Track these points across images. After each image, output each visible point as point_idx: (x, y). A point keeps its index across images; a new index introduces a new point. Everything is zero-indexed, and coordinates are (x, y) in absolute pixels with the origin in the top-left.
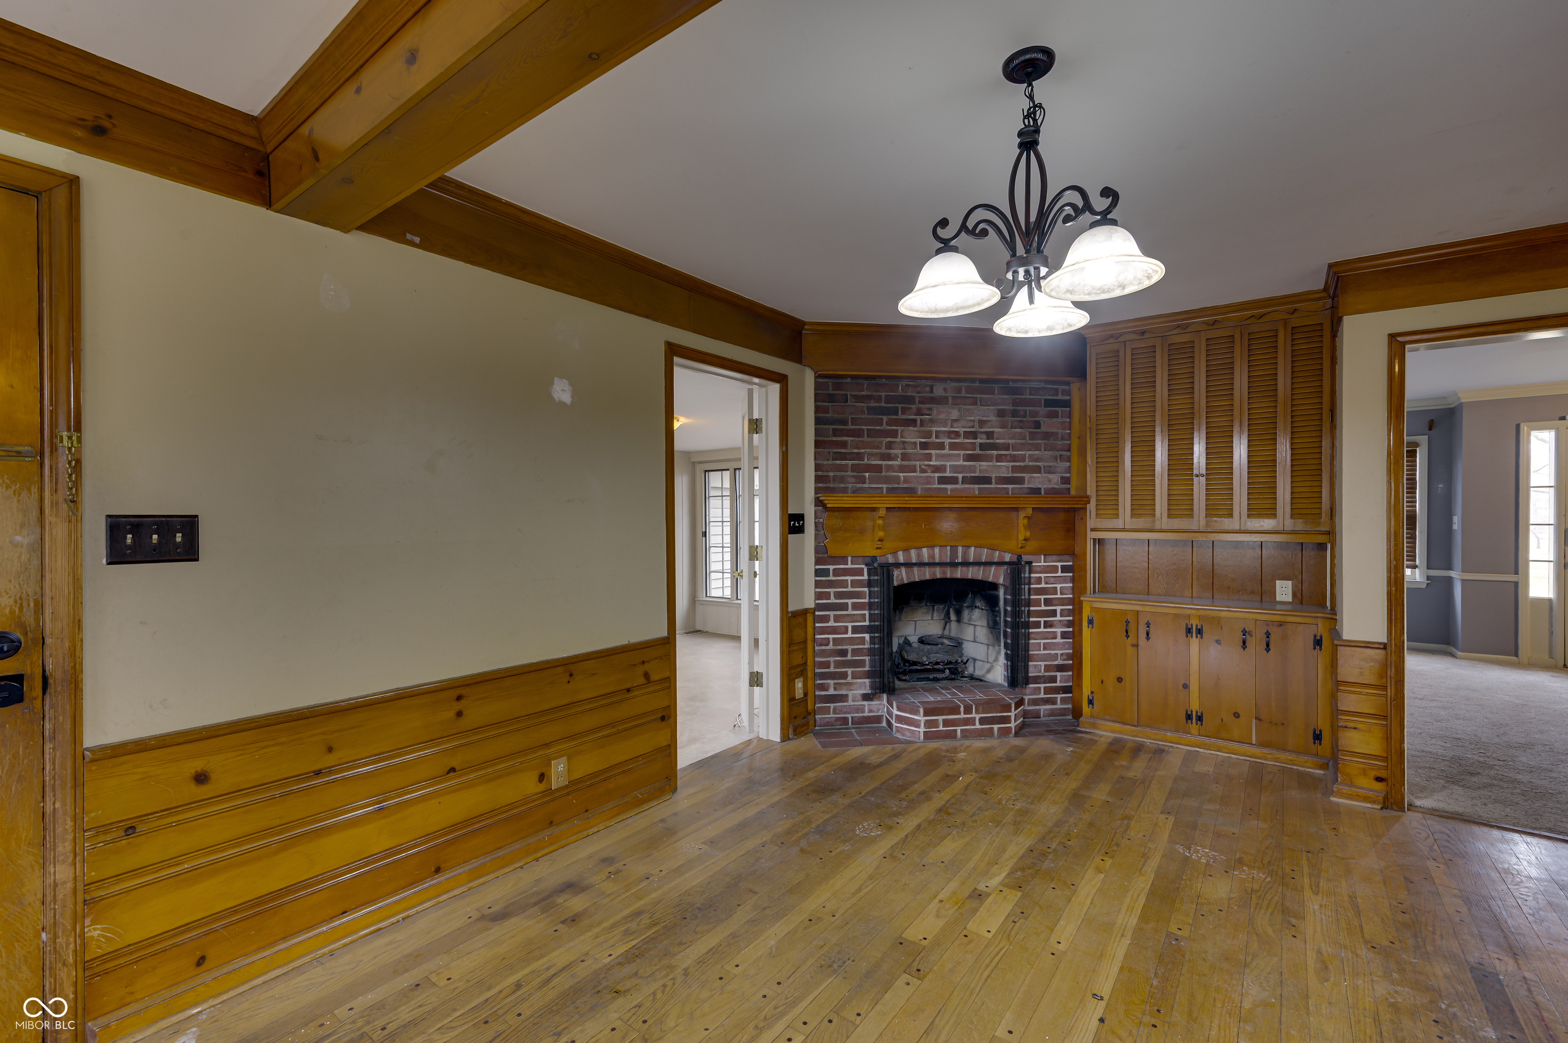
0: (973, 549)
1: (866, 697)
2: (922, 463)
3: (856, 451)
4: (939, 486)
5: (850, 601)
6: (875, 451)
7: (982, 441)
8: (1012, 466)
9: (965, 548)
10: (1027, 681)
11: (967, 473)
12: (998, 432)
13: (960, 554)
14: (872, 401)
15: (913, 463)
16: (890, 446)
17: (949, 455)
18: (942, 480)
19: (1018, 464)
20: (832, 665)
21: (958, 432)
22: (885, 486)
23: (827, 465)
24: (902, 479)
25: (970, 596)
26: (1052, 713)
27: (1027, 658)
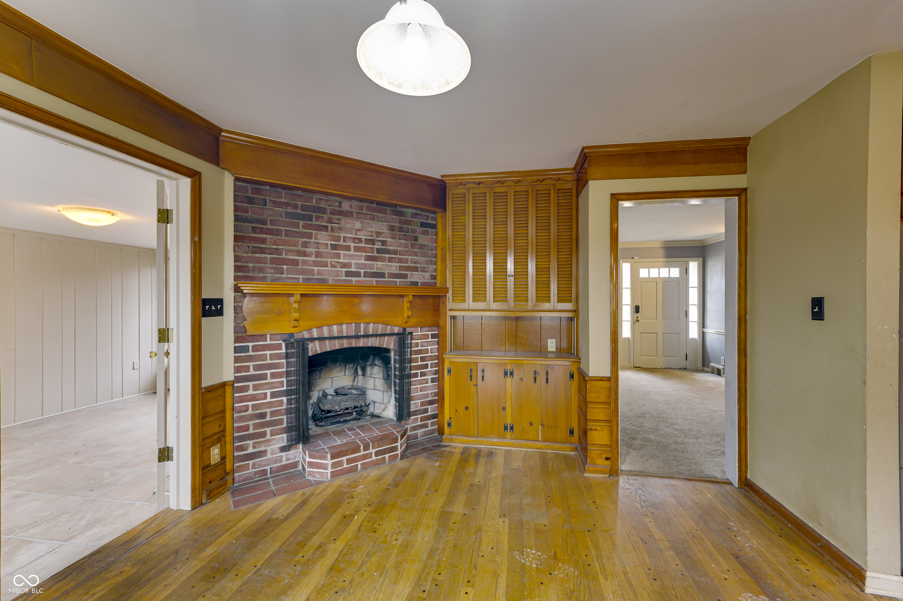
0: (372, 324)
1: (283, 449)
2: (332, 260)
3: (274, 247)
4: (346, 278)
5: (269, 372)
6: (292, 248)
7: (378, 247)
8: (399, 266)
9: (366, 324)
10: (409, 415)
11: (367, 269)
12: (390, 241)
13: (362, 329)
14: (289, 208)
15: (325, 259)
16: (305, 245)
17: (354, 255)
18: (348, 274)
19: (403, 265)
20: (251, 428)
21: (361, 239)
22: (301, 277)
23: (246, 257)
24: (316, 271)
25: (371, 357)
26: (426, 434)
27: (409, 399)
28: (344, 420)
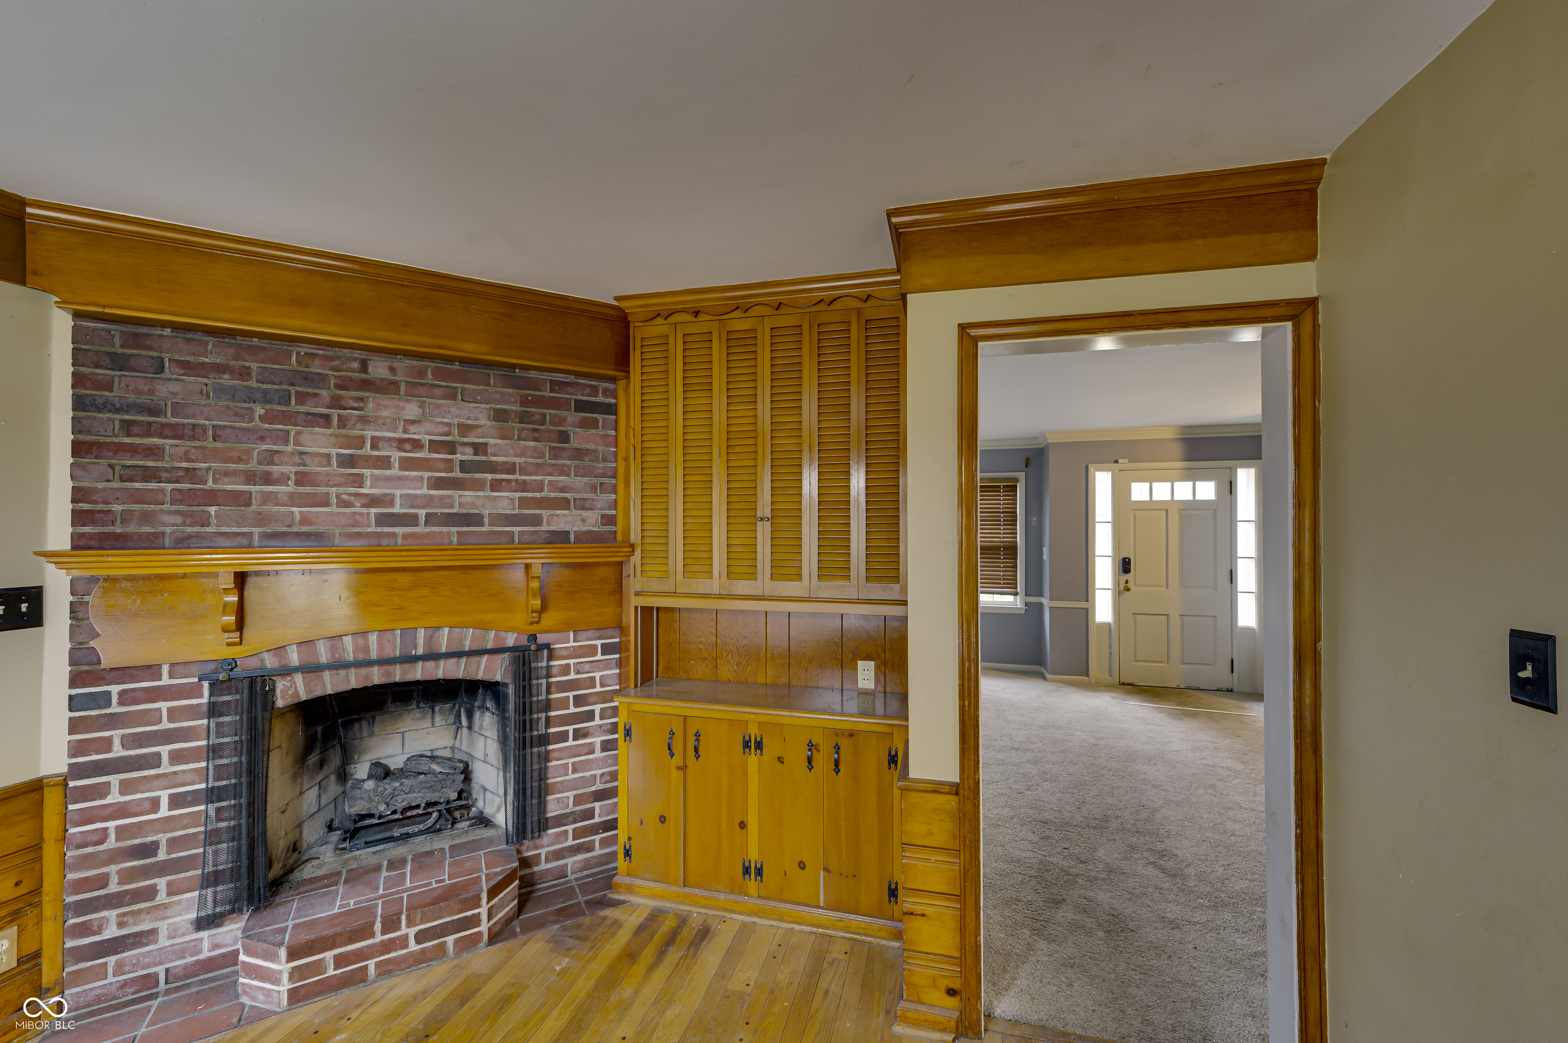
0: (446, 630)
1: (201, 924)
2: (341, 490)
3: (184, 465)
4: (379, 530)
5: (165, 750)
6: (232, 466)
7: (464, 458)
8: (520, 499)
9: (430, 632)
10: (543, 825)
11: (435, 507)
12: (495, 445)
13: (421, 641)
14: (226, 376)
15: (323, 489)
16: (270, 457)
17: (400, 478)
18: (383, 519)
19: (530, 495)
20: (114, 879)
21: (419, 440)
22: (256, 530)
23: (104, 490)
24: (298, 517)
26: (587, 865)
27: (543, 790)
28: (402, 835)
